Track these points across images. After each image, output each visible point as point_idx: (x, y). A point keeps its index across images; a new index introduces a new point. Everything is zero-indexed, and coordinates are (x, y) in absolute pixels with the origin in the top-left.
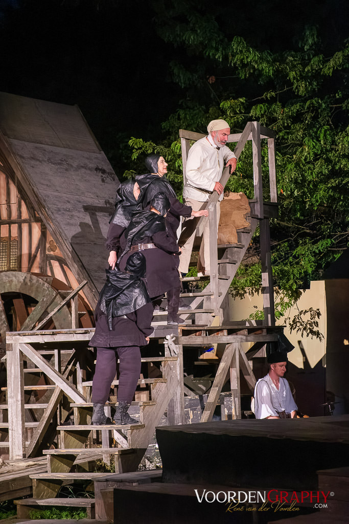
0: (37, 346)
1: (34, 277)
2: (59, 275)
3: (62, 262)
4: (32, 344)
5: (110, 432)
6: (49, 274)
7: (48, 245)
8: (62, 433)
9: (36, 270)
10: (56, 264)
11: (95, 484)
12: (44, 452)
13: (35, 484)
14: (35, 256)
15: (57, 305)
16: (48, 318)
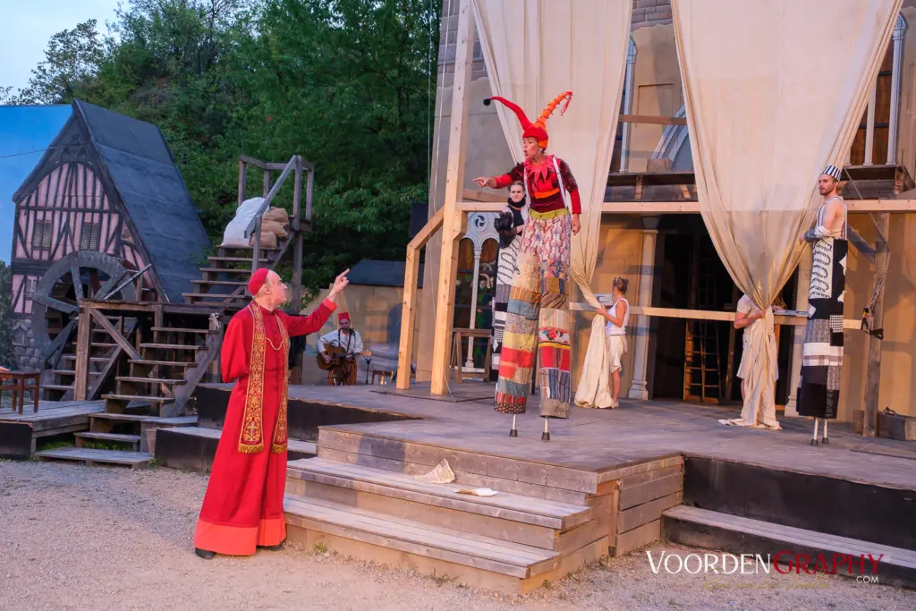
0: (105, 312)
1: (109, 257)
2: (129, 258)
3: (133, 248)
4: (100, 310)
5: (159, 385)
6: (122, 255)
7: (123, 233)
8: (119, 383)
9: (110, 251)
10: (128, 249)
11: (142, 425)
12: (103, 396)
13: (92, 420)
14: (111, 240)
15: (125, 281)
16: (117, 290)
